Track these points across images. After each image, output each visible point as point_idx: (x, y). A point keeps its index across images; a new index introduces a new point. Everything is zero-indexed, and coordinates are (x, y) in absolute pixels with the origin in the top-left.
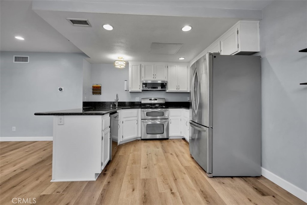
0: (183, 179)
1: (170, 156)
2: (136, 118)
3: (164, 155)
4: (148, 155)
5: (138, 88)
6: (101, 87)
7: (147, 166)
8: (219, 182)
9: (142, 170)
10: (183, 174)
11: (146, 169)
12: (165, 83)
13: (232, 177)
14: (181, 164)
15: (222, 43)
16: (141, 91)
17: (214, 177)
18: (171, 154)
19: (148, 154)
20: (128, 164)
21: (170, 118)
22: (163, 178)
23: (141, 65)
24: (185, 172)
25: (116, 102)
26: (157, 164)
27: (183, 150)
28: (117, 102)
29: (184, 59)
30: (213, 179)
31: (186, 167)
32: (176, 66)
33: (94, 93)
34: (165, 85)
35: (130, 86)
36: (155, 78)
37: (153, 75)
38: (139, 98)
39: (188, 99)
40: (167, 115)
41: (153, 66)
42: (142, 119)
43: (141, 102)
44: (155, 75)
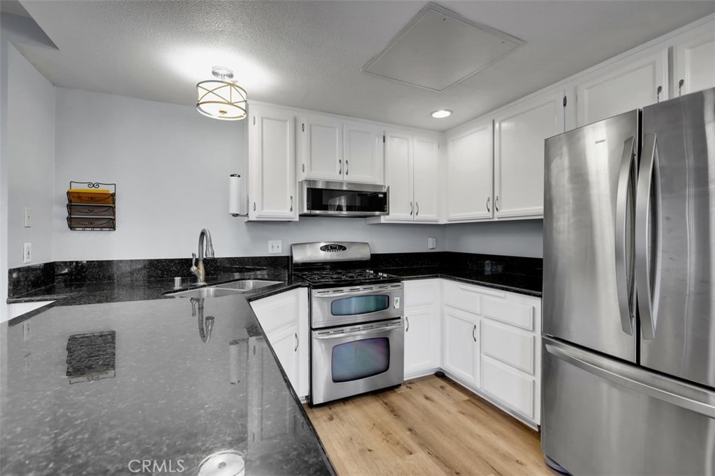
2: (292, 329)
5: (289, 205)
6: (113, 195)
12: (381, 193)
16: (297, 219)
23: (295, 120)
29: (447, 114)
32: (407, 139)
33: (76, 223)
34: (381, 198)
35: (254, 197)
36: (347, 173)
37: (340, 161)
38: (280, 243)
39: (428, 245)
40: (398, 304)
41: (337, 131)
42: (311, 329)
43: (292, 257)
44: (345, 162)
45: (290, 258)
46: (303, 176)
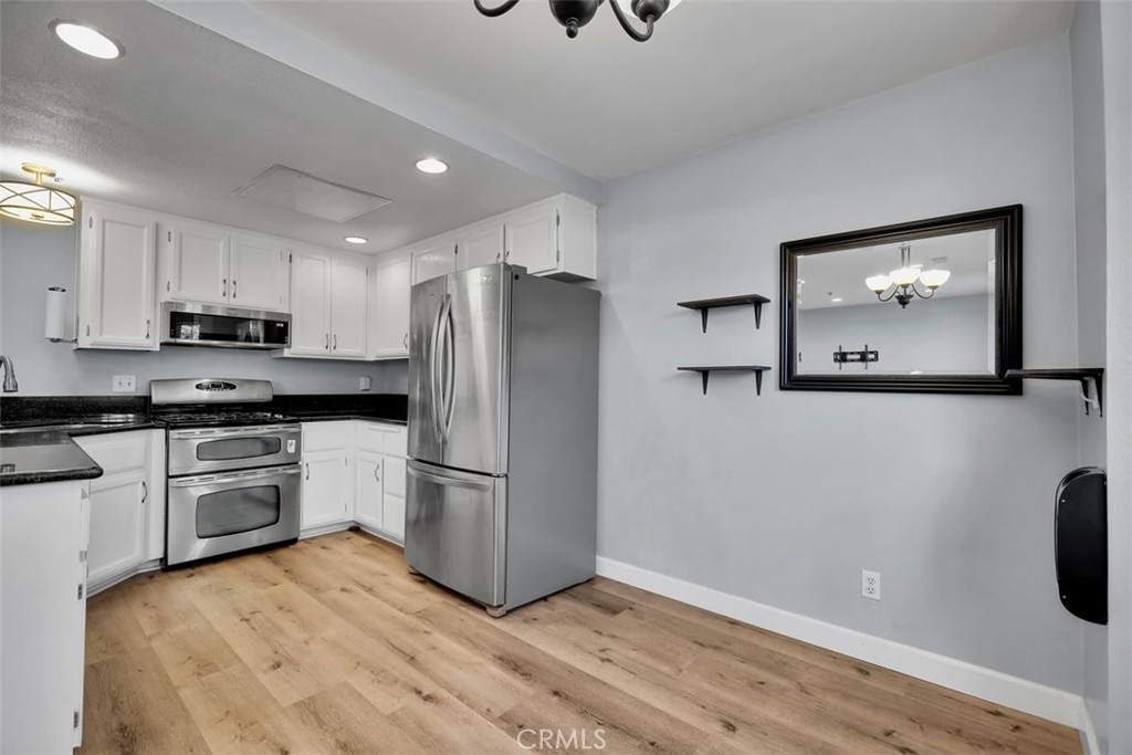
0: (434, 648)
1: (344, 598)
2: (138, 476)
3: (321, 601)
4: (247, 620)
5: (146, 331)
7: (277, 658)
8: (526, 621)
9: (267, 680)
10: (425, 636)
11: (282, 667)
12: (280, 322)
13: (545, 599)
14: (401, 610)
15: (510, 232)
16: (157, 348)
17: (509, 612)
18: (343, 590)
19: (246, 617)
20: (176, 684)
21: (306, 458)
22: (367, 673)
23: (157, 227)
24: (427, 629)
26: (312, 637)
27: (377, 567)
29: (363, 241)
30: (507, 618)
31: (420, 612)
32: (324, 261)
34: (280, 328)
35: (88, 316)
36: (234, 296)
37: (225, 281)
38: (133, 379)
39: (361, 385)
40: (293, 447)
41: (221, 244)
42: (168, 477)
43: (150, 397)
44: (232, 283)
45: (148, 399)
46: (166, 296)
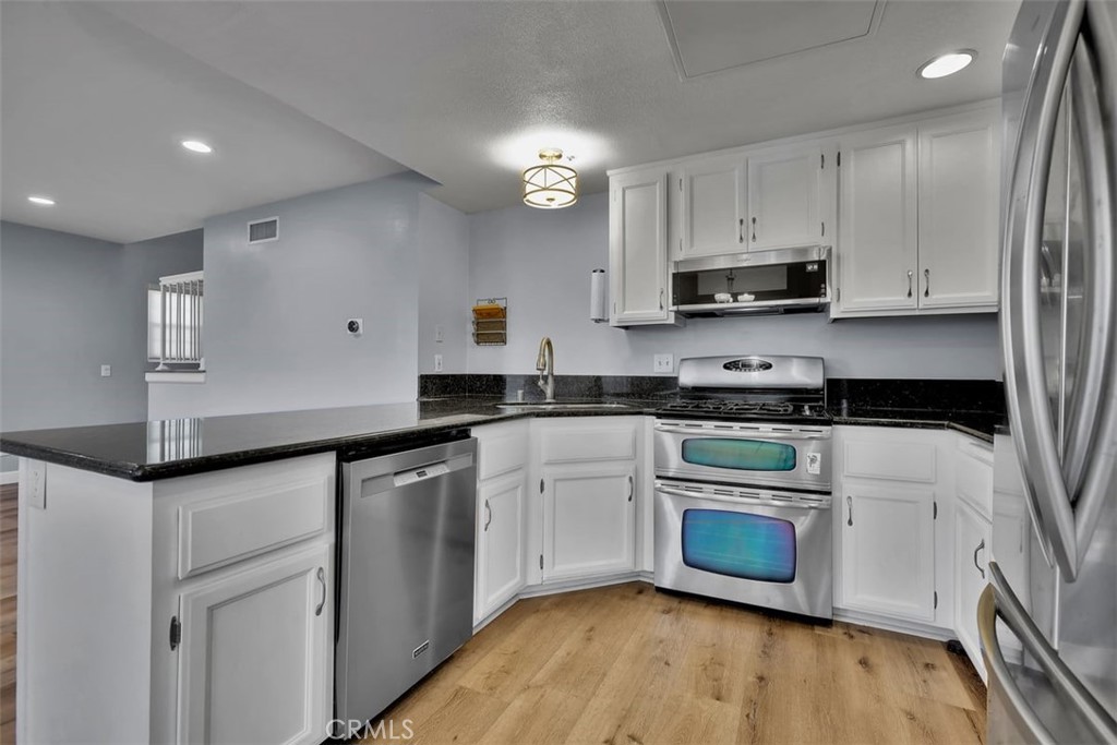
2: (625, 469)
5: (660, 302)
6: (505, 309)
12: (813, 263)
16: (673, 320)
21: (847, 488)
23: (668, 179)
25: (545, 378)
28: (550, 380)
32: (902, 142)
33: (481, 338)
34: (813, 271)
35: (614, 296)
36: (754, 239)
37: (741, 221)
38: (669, 358)
40: (816, 466)
41: (737, 172)
42: (655, 476)
43: (677, 377)
44: (750, 221)
45: (675, 380)
46: (679, 256)
